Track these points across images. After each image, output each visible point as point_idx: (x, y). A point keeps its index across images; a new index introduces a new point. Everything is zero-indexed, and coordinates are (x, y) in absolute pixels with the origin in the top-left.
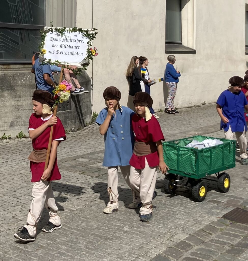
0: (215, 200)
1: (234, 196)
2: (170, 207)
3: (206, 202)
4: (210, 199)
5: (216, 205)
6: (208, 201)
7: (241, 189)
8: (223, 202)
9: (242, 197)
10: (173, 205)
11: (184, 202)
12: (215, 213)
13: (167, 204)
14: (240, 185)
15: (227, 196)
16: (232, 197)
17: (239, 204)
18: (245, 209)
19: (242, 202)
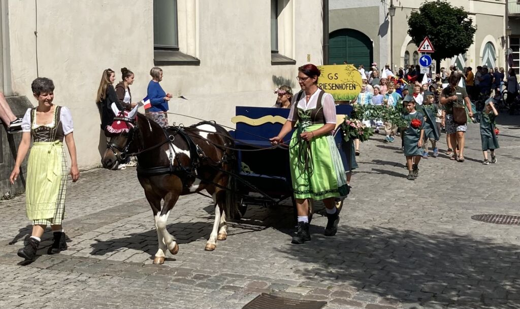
0: (232, 285)
1: (258, 276)
2: (165, 303)
3: (219, 289)
4: (224, 285)
5: (233, 293)
6: (221, 287)
7: (268, 266)
8: (243, 288)
9: (270, 277)
10: (169, 299)
11: (186, 292)
12: (232, 304)
13: (161, 300)
14: (266, 260)
15: (248, 278)
16: (255, 279)
17: (265, 287)
18: (273, 295)
19: (269, 284)
